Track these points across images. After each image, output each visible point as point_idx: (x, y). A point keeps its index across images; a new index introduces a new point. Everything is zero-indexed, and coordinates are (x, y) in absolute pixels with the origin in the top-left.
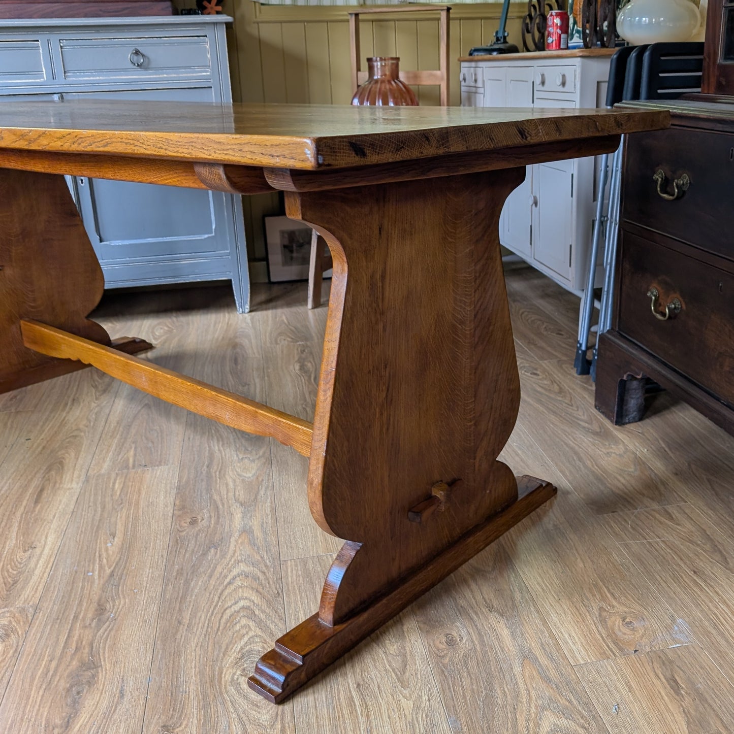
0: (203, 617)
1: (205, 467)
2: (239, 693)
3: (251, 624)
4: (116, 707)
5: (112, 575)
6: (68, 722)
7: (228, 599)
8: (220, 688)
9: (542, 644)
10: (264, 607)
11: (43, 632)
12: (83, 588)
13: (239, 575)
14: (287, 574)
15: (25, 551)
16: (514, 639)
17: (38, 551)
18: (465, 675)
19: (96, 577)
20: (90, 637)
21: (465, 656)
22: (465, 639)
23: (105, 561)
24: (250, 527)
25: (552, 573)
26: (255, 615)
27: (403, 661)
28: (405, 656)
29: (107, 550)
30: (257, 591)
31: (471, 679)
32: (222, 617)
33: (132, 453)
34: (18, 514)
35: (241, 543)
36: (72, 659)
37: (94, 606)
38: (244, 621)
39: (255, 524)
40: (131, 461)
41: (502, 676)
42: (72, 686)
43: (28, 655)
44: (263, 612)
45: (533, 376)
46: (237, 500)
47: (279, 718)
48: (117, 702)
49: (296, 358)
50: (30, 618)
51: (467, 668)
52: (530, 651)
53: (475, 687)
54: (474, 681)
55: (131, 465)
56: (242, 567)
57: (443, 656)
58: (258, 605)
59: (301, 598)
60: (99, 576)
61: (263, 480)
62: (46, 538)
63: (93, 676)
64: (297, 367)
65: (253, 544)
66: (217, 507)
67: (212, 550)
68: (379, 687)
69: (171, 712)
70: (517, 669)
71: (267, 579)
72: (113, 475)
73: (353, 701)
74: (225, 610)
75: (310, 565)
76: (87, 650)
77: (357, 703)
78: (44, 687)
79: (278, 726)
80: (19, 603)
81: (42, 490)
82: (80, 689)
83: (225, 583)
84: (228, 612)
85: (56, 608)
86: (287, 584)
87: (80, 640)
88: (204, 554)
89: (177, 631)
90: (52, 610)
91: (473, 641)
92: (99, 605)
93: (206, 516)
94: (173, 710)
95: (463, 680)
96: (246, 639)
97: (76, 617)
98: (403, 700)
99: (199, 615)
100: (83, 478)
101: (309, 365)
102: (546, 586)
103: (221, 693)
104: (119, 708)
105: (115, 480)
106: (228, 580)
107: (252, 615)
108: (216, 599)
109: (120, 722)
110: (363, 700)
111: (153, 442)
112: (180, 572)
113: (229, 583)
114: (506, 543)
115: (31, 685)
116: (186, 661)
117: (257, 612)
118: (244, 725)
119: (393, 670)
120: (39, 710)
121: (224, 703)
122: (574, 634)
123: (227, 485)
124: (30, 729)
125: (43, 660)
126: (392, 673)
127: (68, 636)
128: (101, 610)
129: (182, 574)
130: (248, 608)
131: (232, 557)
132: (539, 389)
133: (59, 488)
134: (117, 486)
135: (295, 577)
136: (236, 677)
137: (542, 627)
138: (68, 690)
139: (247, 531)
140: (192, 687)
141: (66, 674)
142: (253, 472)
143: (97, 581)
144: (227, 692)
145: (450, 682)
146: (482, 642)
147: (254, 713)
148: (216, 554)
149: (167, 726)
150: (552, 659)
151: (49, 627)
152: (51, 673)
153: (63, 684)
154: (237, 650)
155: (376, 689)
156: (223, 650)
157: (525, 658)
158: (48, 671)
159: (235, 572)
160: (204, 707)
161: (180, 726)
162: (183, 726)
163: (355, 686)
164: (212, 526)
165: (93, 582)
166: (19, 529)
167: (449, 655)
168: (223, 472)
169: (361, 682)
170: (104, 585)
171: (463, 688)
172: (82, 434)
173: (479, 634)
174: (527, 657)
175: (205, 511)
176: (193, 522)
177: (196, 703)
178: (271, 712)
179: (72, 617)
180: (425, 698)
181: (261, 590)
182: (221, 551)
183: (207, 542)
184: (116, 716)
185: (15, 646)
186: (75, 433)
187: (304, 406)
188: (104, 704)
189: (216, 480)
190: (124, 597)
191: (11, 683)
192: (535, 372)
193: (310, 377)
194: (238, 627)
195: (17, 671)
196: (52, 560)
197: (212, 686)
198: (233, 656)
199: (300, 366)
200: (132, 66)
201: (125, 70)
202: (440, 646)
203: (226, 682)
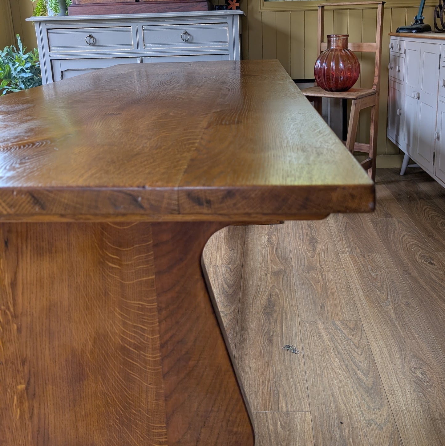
45: (430, 265)
49: (267, 232)
64: (266, 239)
101: (274, 238)
187: (266, 272)
193: (273, 248)
199: (268, 238)
200: (182, 41)
201: (178, 43)
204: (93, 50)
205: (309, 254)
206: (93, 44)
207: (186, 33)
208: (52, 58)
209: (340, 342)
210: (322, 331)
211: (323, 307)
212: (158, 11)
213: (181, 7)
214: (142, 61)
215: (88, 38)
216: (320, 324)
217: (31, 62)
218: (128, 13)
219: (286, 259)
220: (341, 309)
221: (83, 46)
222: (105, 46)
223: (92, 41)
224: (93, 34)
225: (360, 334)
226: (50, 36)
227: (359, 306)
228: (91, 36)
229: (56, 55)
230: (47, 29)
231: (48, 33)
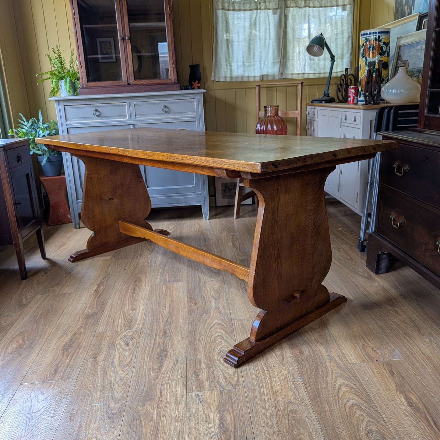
0: (204, 338)
1: (198, 283)
2: (221, 364)
3: (222, 341)
4: (176, 365)
5: (167, 321)
6: (160, 368)
7: (212, 332)
8: (213, 361)
9: (338, 355)
10: (227, 335)
11: (145, 339)
12: (157, 325)
13: (216, 324)
14: (235, 325)
15: (133, 311)
16: (327, 353)
17: (137, 311)
18: (307, 363)
19: (161, 321)
20: (163, 342)
21: (307, 357)
22: (307, 352)
23: (163, 316)
24: (218, 307)
25: (343, 330)
26: (224, 338)
28: (283, 356)
29: (163, 312)
30: (224, 330)
31: (310, 365)
32: (211, 338)
33: (167, 276)
34: (127, 297)
35: (216, 312)
36: (157, 348)
37: (162, 332)
38: (219, 340)
39: (220, 305)
40: (168, 279)
41: (322, 365)
42: (159, 357)
43: (141, 346)
44: (227, 337)
46: (212, 296)
47: (236, 372)
48: (176, 363)
49: (231, 241)
50: (139, 334)
51: (308, 361)
52: (333, 357)
53: (311, 368)
54: (311, 366)
55: (168, 281)
56: (217, 321)
57: (298, 357)
58: (224, 335)
59: (241, 333)
60: (162, 321)
61: (221, 289)
62: (140, 306)
63: (166, 354)
64: (231, 244)
65: (220, 312)
66: (205, 299)
67: (204, 314)
68: (273, 365)
70: (328, 363)
71: (227, 326)
72: (161, 285)
74: (212, 336)
75: (244, 322)
76: (162, 346)
77: (265, 370)
78: (149, 356)
79: (236, 375)
80: (135, 328)
81: (135, 289)
82: (162, 358)
83: (211, 326)
84: (213, 337)
85: (148, 331)
86: (235, 328)
87: (159, 342)
88: (201, 315)
89: (195, 342)
90: (147, 332)
91: (310, 353)
92: (164, 331)
93: (200, 301)
94: (197, 367)
95: (306, 365)
96: (221, 346)
97: (156, 335)
98: (283, 371)
99: (202, 336)
100: (150, 285)
101: (236, 243)
102: (341, 335)
103: (214, 363)
105: (162, 286)
106: (212, 325)
107: (222, 338)
108: (208, 332)
109: (178, 369)
110: (268, 369)
111: (175, 272)
112: (193, 321)
113: (213, 326)
115: (144, 355)
116: (199, 352)
117: (224, 337)
118: (223, 374)
119: (279, 360)
120: (149, 364)
121: (215, 366)
122: (352, 353)
123: (207, 290)
124: (147, 369)
125: (147, 348)
127: (155, 341)
128: (165, 333)
129: (194, 322)
130: (221, 336)
131: (213, 317)
132: (341, 257)
133: (141, 289)
134: (163, 289)
135: (238, 326)
136: (219, 358)
137: (338, 350)
138: (158, 358)
139: (217, 308)
140: (203, 360)
141: (156, 353)
142: (217, 286)
143: (162, 323)
144: (216, 363)
145: (301, 366)
146: (314, 353)
147: (227, 370)
148: (206, 316)
149: (195, 372)
150: (342, 361)
151: (147, 337)
152: (151, 352)
153: (156, 356)
154: (218, 349)
156: (213, 349)
157: (331, 360)
158: (149, 352)
159: (214, 323)
160: (208, 367)
162: (201, 372)
163: (264, 364)
164: (203, 305)
165: (160, 323)
166: (129, 303)
167: (301, 357)
168: (205, 285)
169: (267, 363)
170: (165, 324)
171: (306, 368)
172: (146, 268)
173: (313, 350)
174: (332, 359)
175: (200, 300)
176: (196, 304)
177: (205, 366)
178: (233, 370)
179: (155, 334)
180: (291, 370)
181: (225, 329)
182: (208, 315)
183: (202, 311)
184: (176, 368)
185: (136, 343)
186: (144, 268)
188: (172, 363)
189: (203, 288)
190: (173, 329)
191: (137, 354)
192: (339, 250)
193: (237, 248)
194: (217, 342)
195: (138, 351)
196: (143, 314)
197: (210, 361)
198: (216, 352)
199: (233, 244)
200: (163, 112)
201: (160, 114)
202: (297, 353)
203: (215, 360)
204: (98, 120)
206: (98, 116)
207: (165, 107)
208: (68, 127)
212: (145, 91)
213: (162, 88)
214: (134, 126)
215: (95, 112)
217: (49, 130)
218: (122, 93)
219: (247, 253)
221: (91, 118)
222: (107, 117)
223: (98, 113)
224: (98, 109)
226: (67, 111)
228: (97, 110)
229: (71, 124)
230: (64, 106)
231: (64, 108)
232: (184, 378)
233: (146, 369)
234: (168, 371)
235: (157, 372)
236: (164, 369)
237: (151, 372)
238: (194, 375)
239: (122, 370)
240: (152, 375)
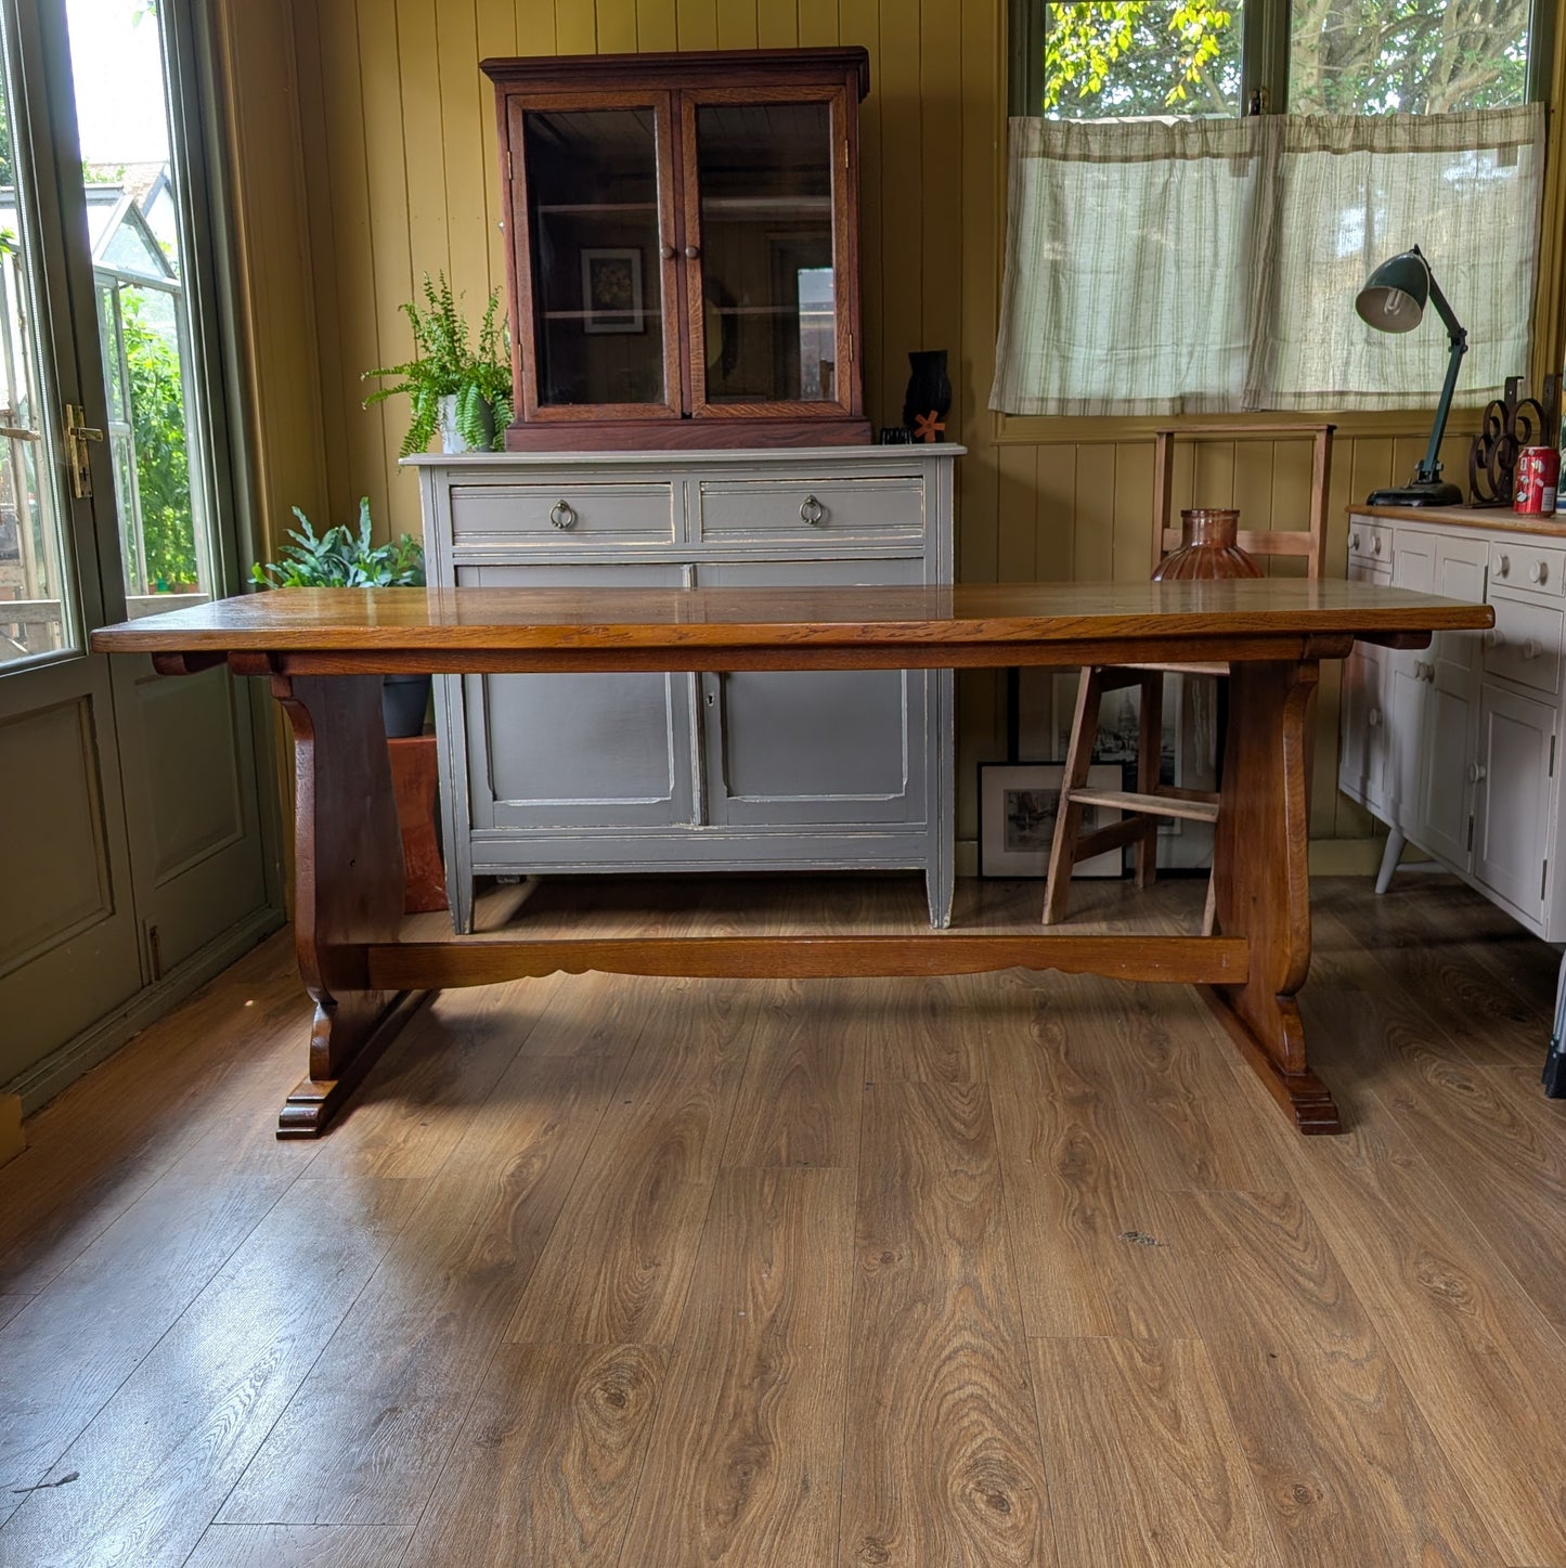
0: (913, 1402)
1: (898, 1178)
2: (975, 1514)
3: (986, 1421)
4: (799, 1501)
5: (773, 1320)
6: (736, 1508)
7: (948, 1380)
8: (946, 1502)
9: (1458, 1527)
10: (1004, 1399)
11: (686, 1384)
12: (734, 1332)
13: (962, 1348)
14: (1037, 1358)
15: (646, 1268)
16: (1410, 1511)
17: (664, 1270)
18: (1326, 1549)
19: (751, 1320)
20: (753, 1403)
21: (1326, 1521)
22: (1327, 1497)
23: (761, 1298)
24: (975, 1280)
25: (1478, 1420)
26: (991, 1409)
27: (1225, 1513)
28: (1227, 1505)
29: (762, 1282)
30: (992, 1375)
31: (1336, 1557)
32: (941, 1404)
33: (784, 1140)
34: (629, 1212)
35: (964, 1302)
36: (731, 1427)
37: (752, 1362)
38: (974, 1416)
39: (983, 1275)
40: (784, 1153)
41: (1387, 1561)
42: (735, 1463)
43: (670, 1412)
44: (1003, 1407)
45: (1462, 1091)
46: (952, 1236)
47: (1035, 1558)
48: (801, 1495)
49: (1033, 1017)
50: (666, 1365)
51: (1328, 1539)
52: (1436, 1532)
54: (1341, 1561)
55: (784, 1160)
56: (967, 1337)
57: (1291, 1517)
58: (994, 1396)
59: (1061, 1395)
60: (755, 1320)
61: (990, 1210)
62: (673, 1251)
63: (764, 1456)
64: (1034, 1031)
65: (981, 1303)
66: (922, 1242)
67: (919, 1305)
68: (1187, 1542)
69: (878, 1522)
70: (1413, 1556)
71: (1006, 1360)
72: (759, 1173)
73: (1148, 1555)
74: (945, 1395)
75: (1073, 1349)
76: (750, 1418)
78: (697, 1457)
80: (648, 1339)
81: (657, 1183)
82: (747, 1469)
83: (943, 1356)
84: (950, 1400)
85: (700, 1353)
86: (1039, 1373)
87: (738, 1404)
88: (908, 1309)
89: (877, 1413)
90: (694, 1356)
91: (1340, 1504)
92: (759, 1360)
93: (906, 1253)
94: (881, 1520)
95: (1323, 1556)
96: (979, 1441)
97: (729, 1372)
99: (906, 1395)
100: (714, 1170)
101: (1053, 1029)
102: (1470, 1441)
103: (948, 1510)
104: (803, 1503)
105: (763, 1180)
106: (946, 1353)
107: (986, 1410)
108: (931, 1377)
109: (808, 1521)
110: (1163, 1555)
111: (814, 1129)
112: (873, 1331)
113: (949, 1358)
114: (1400, 1363)
115: (679, 1451)
116: (893, 1457)
117: (993, 1406)
118: (984, 1558)
119: (1210, 1522)
120: (694, 1486)
121: (952, 1523)
122: (1513, 1521)
123: (935, 1210)
124: (686, 1508)
125: (691, 1422)
126: (1208, 1527)
127: (722, 1396)
128: (763, 1367)
129: (876, 1335)
130: (979, 1397)
131: (950, 1320)
132: (1473, 1115)
133: (681, 1182)
134: (766, 1189)
135: (1049, 1364)
136: (968, 1491)
137: (1459, 1503)
138: (732, 1468)
139: (969, 1284)
140: (905, 1494)
141: (725, 1446)
142: (974, 1194)
143: (753, 1326)
144: (956, 1509)
145: (1302, 1556)
146: (1355, 1506)
147: (999, 1544)
148: (926, 1311)
149: (874, 1540)
150: (1474, 1552)
151: (693, 1379)
152: (704, 1441)
153: (723, 1459)
154: (968, 1455)
155: (1183, 1545)
156: (946, 1450)
157: (1427, 1541)
158: (700, 1438)
159: (956, 1343)
160: (924, 1523)
161: (892, 1542)
162: (897, 1543)
163: (1150, 1534)
164: (916, 1269)
165: (747, 1326)
166: (633, 1235)
167: (1300, 1517)
168: (926, 1189)
169: (1159, 1531)
170: (763, 1332)
172: (707, 1103)
173: (1351, 1494)
174: (1430, 1540)
175: (903, 1245)
176: (887, 1260)
177: (912, 1517)
178: (1022, 1547)
179: (724, 1370)
181: (998, 1375)
182: (933, 1309)
183: (910, 1292)
184: (800, 1513)
185: (650, 1396)
186: (695, 1100)
187: (1050, 1098)
188: (783, 1494)
189: (917, 1201)
190: (795, 1354)
191: (652, 1445)
192: (1467, 1084)
193: (1057, 1051)
194: (966, 1422)
195: (658, 1431)
196: (685, 1286)
197: (934, 1497)
198: (959, 1463)
199: (1041, 1031)
200: (803, 523)
201: (792, 529)
202: (1286, 1501)
203: (953, 1495)
204: (568, 542)
205: (1153, 1065)
206: (569, 528)
207: (813, 502)
208: (458, 561)
209: (1252, 1229)
210: (1209, 1210)
211: (1203, 1166)
212: (742, 445)
213: (801, 434)
214: (695, 572)
215: (557, 511)
216: (1202, 1198)
217: (392, 572)
218: (661, 448)
219: (1095, 1073)
220: (1249, 1171)
221: (541, 532)
222: (601, 532)
223: (567, 518)
224: (568, 501)
225: (1298, 1216)
226: (458, 503)
227: (1291, 1166)
228: (564, 507)
229: (469, 553)
230: (451, 487)
231: (451, 496)
232: (829, 1558)
233: (681, 1510)
234: (766, 1527)
235: (726, 1523)
236: (750, 1517)
237: (703, 1525)
238: (866, 1553)
239: (591, 1503)
240: (706, 1536)
